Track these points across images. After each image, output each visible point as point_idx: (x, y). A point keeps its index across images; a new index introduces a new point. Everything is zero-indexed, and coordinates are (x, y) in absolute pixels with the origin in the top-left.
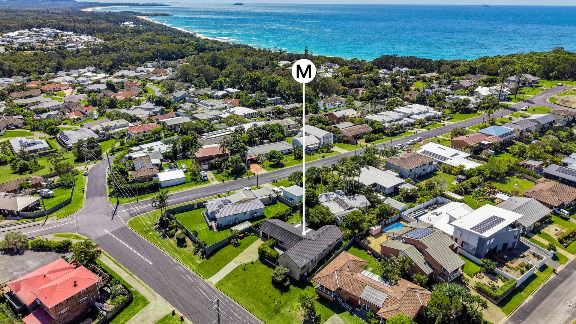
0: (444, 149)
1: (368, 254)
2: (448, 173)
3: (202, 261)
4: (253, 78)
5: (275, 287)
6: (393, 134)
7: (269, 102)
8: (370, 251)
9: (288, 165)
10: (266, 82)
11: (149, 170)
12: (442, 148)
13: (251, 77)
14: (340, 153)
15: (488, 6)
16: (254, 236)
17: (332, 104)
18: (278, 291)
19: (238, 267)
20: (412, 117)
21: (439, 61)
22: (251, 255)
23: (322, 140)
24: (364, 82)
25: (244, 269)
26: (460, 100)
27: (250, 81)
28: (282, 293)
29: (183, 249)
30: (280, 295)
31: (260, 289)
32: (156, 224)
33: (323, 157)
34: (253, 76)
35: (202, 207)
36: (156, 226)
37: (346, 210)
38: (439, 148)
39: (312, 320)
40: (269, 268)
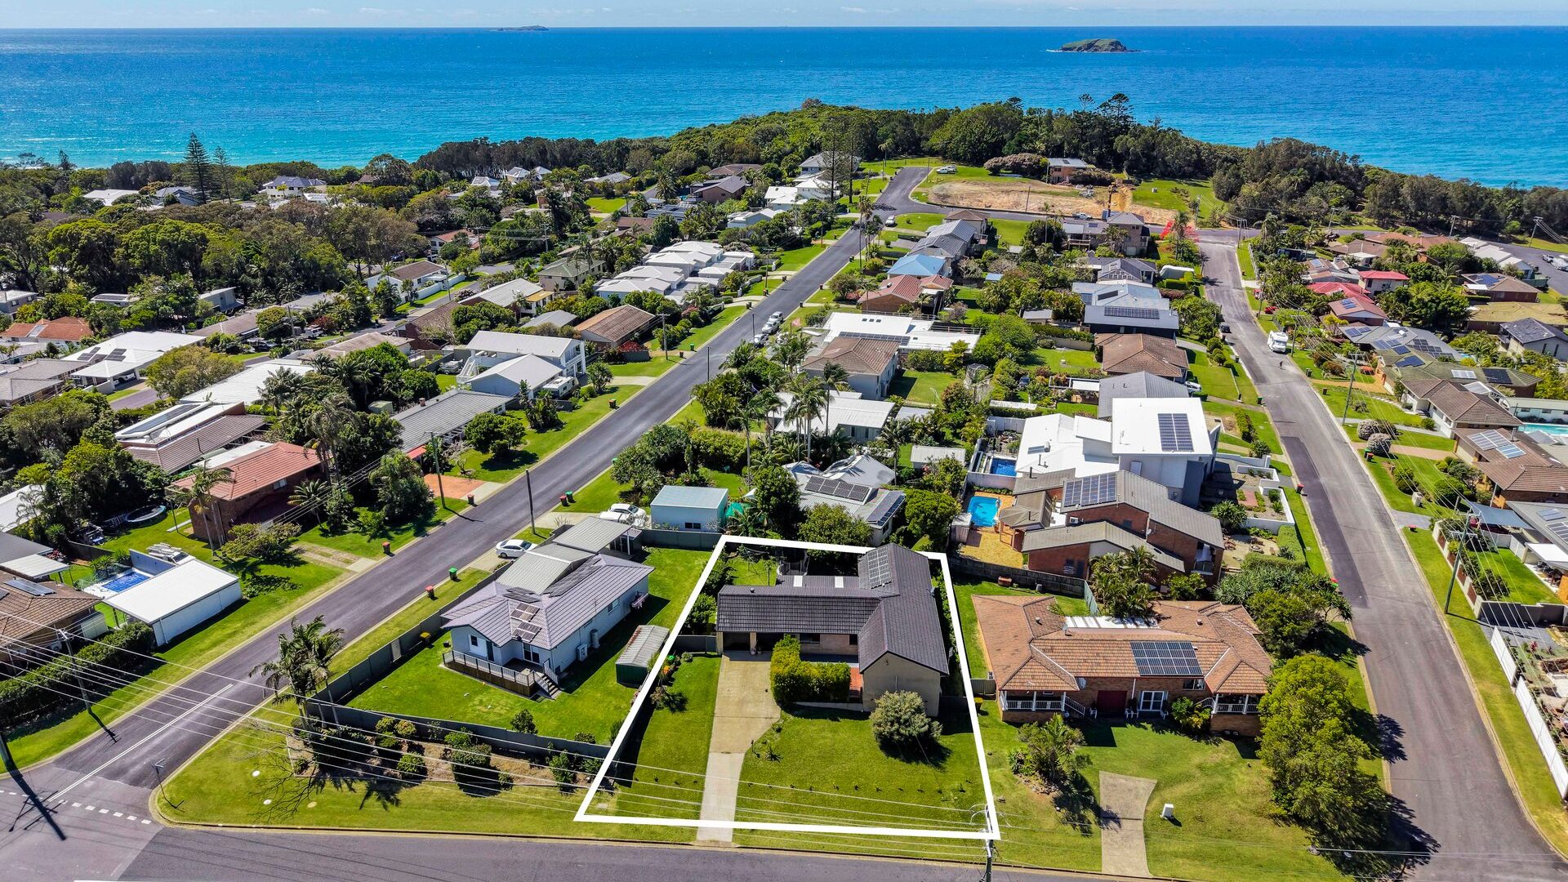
0: (879, 321)
1: (1005, 585)
2: (929, 370)
3: (614, 800)
4: (88, 238)
5: (908, 760)
6: (706, 318)
7: (211, 306)
8: (1006, 576)
9: (545, 451)
10: (153, 248)
11: (43, 602)
12: (872, 320)
13: (74, 238)
14: (639, 387)
15: (544, 29)
16: (696, 660)
17: (419, 281)
18: (922, 766)
19: (746, 760)
20: (701, 271)
21: (619, 143)
22: (750, 709)
23: (563, 363)
24: (458, 213)
25: (773, 757)
26: (768, 219)
27: (75, 255)
28: (937, 766)
29: (503, 796)
30: (938, 772)
31: (875, 785)
32: (304, 766)
33: (613, 405)
34: (85, 233)
35: (421, 648)
36: (313, 769)
37: (868, 500)
38: (865, 320)
39: (1071, 791)
40: (834, 719)
